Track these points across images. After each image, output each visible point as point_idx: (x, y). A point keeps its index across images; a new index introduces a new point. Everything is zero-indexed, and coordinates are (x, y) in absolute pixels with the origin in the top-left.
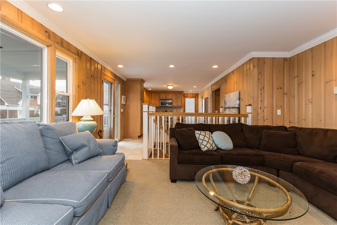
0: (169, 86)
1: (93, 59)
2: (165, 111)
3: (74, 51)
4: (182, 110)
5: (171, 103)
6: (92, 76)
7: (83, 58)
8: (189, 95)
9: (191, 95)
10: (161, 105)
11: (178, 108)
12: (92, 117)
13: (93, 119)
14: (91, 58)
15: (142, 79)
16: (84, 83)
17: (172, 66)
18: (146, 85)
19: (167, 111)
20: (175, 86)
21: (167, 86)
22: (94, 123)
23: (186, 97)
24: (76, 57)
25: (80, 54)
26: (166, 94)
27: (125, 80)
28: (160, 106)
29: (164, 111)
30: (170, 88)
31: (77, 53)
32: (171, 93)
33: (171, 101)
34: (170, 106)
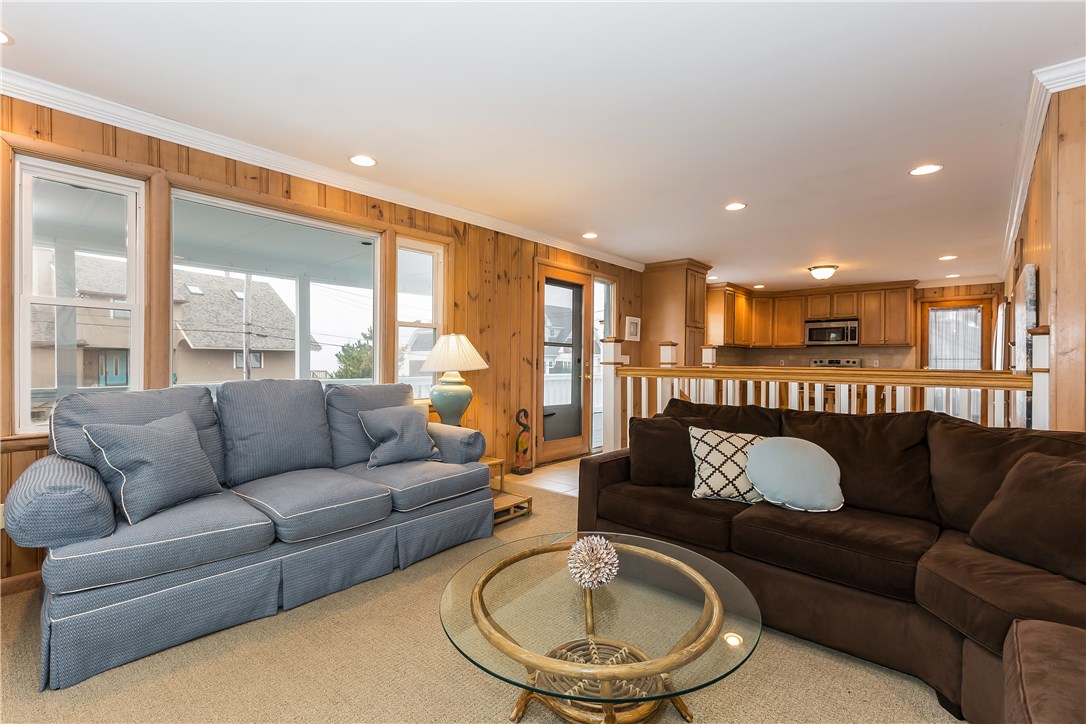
0: (815, 268)
1: (504, 234)
2: (830, 362)
3: (444, 229)
4: (910, 360)
5: (853, 331)
6: (502, 275)
7: (472, 236)
8: (950, 295)
9: (962, 292)
10: (810, 339)
11: (891, 351)
12: (463, 374)
13: (463, 380)
14: (497, 233)
15: (690, 259)
16: (473, 297)
17: (735, 207)
18: (712, 278)
19: (838, 362)
20: (843, 266)
21: (810, 269)
22: (466, 388)
23: (937, 304)
24: (449, 240)
25: (461, 232)
26: (832, 299)
27: (641, 269)
28: (807, 342)
29: (826, 361)
30: (823, 275)
31: (451, 230)
32: (855, 294)
33: (855, 324)
34: (850, 342)
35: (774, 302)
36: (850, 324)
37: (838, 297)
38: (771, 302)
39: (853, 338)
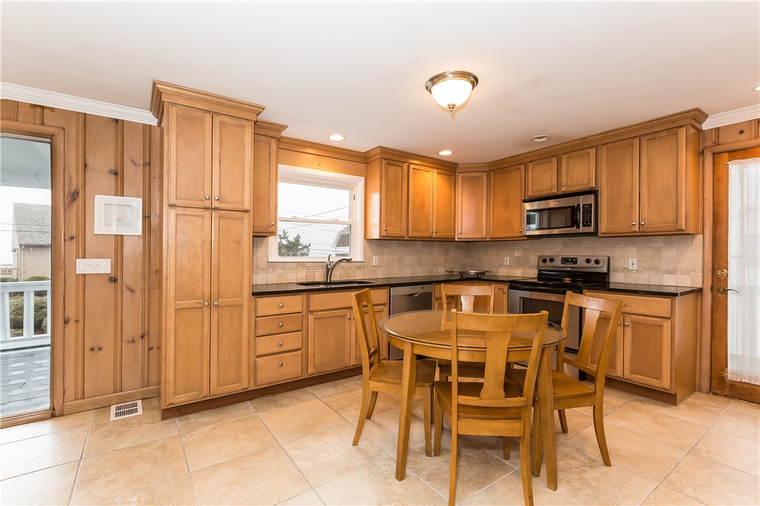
2: (563, 261)
5: (587, 209)
11: (658, 243)
19: (574, 261)
23: (745, 153)
26: (559, 163)
29: (558, 259)
32: (593, 151)
33: (590, 199)
34: (582, 229)
35: (489, 177)
36: (582, 201)
37: (568, 158)
38: (485, 177)
39: (587, 224)
